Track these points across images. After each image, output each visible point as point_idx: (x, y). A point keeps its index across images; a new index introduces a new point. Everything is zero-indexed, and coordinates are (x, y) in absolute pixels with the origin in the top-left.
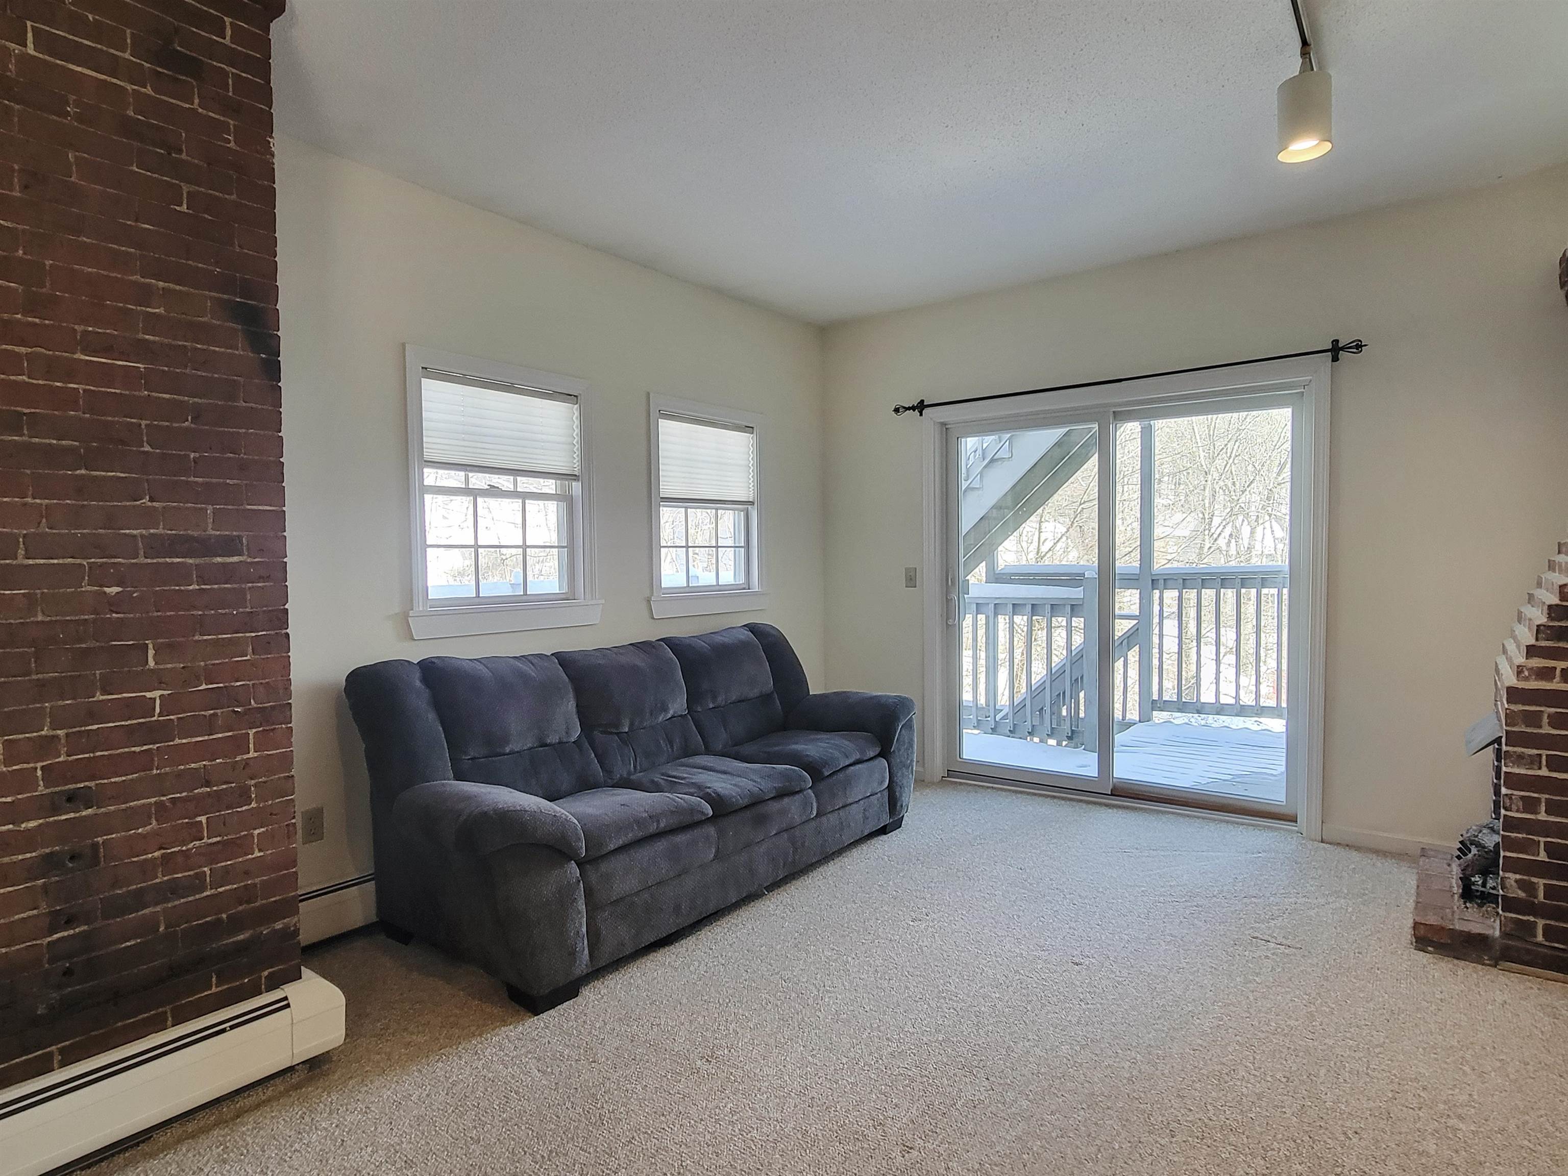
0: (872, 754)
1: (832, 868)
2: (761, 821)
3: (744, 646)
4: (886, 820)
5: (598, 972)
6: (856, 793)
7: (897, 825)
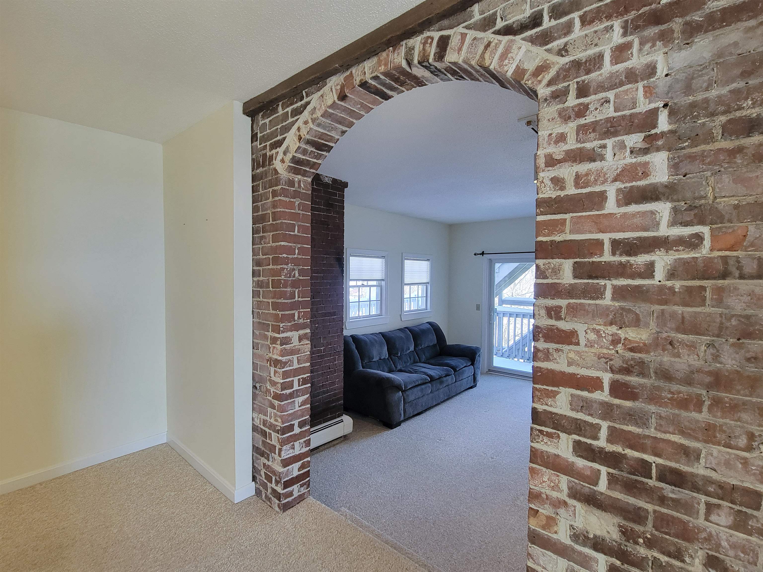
0: (469, 364)
1: (458, 397)
2: (441, 383)
3: (429, 329)
4: (472, 384)
5: (405, 420)
6: (465, 375)
7: (475, 386)
